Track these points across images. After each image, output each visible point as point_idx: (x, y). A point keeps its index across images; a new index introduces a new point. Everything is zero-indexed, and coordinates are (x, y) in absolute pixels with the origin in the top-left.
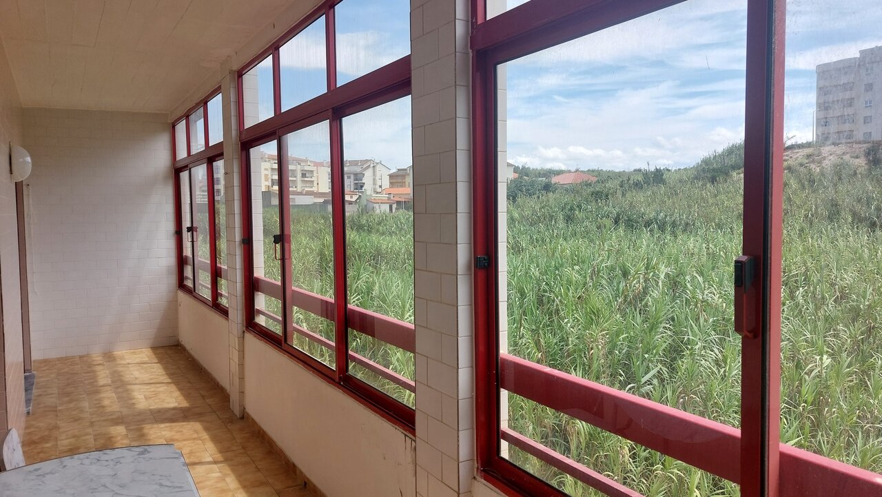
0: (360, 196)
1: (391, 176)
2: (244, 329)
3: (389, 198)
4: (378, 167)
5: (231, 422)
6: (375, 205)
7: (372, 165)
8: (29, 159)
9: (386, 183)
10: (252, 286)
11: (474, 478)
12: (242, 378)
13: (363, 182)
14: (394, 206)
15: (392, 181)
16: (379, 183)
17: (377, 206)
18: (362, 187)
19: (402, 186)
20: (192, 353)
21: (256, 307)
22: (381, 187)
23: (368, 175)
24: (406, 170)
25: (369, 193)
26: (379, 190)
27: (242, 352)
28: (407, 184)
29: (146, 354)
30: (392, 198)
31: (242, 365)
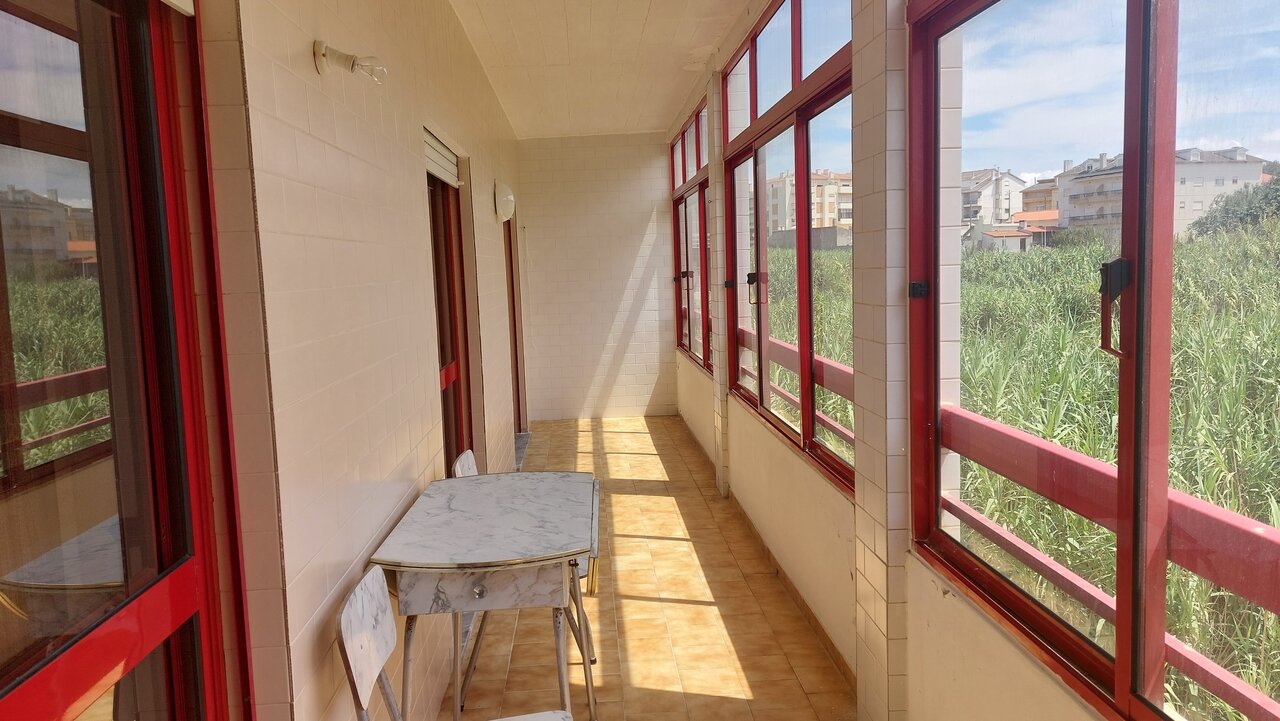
0: (972, 228)
1: (1026, 194)
2: (728, 390)
3: (1020, 229)
4: (1003, 182)
5: (714, 499)
6: (996, 240)
7: (994, 178)
8: (512, 198)
9: (1017, 204)
10: (736, 339)
11: (909, 551)
12: (726, 450)
13: (979, 204)
14: (1029, 241)
15: (1027, 201)
16: (1005, 205)
17: (998, 242)
18: (976, 212)
19: (1044, 208)
20: (690, 426)
21: (741, 366)
22: (1008, 211)
23: (987, 192)
24: (1053, 181)
25: (987, 221)
26: (1005, 216)
27: (725, 417)
28: (1054, 203)
29: (640, 424)
30: (1026, 228)
31: (725, 434)
